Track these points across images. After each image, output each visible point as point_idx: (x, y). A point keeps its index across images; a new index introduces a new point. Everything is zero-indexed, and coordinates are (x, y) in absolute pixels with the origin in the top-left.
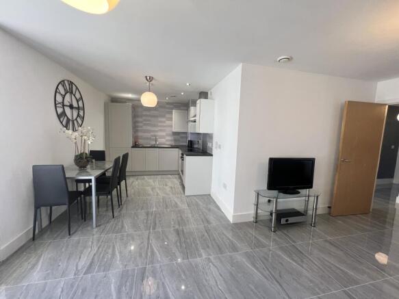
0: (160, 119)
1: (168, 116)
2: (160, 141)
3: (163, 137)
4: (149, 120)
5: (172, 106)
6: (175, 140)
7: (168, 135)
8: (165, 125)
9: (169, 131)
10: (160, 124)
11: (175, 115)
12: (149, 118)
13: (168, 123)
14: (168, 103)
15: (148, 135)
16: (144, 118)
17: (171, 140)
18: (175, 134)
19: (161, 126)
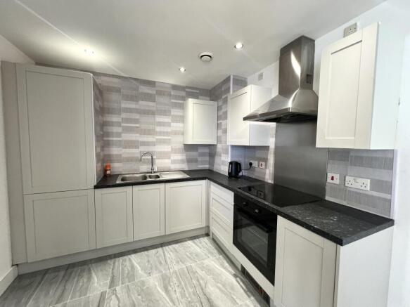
0: (159, 119)
1: (175, 112)
2: (160, 163)
3: (165, 155)
4: (136, 121)
5: (183, 94)
6: (189, 161)
7: (174, 151)
8: (169, 130)
9: (178, 142)
10: (158, 129)
11: (194, 109)
12: (137, 116)
13: (177, 126)
14: (175, 87)
15: (135, 152)
16: (124, 115)
17: (182, 161)
18: (189, 148)
19: (161, 133)
